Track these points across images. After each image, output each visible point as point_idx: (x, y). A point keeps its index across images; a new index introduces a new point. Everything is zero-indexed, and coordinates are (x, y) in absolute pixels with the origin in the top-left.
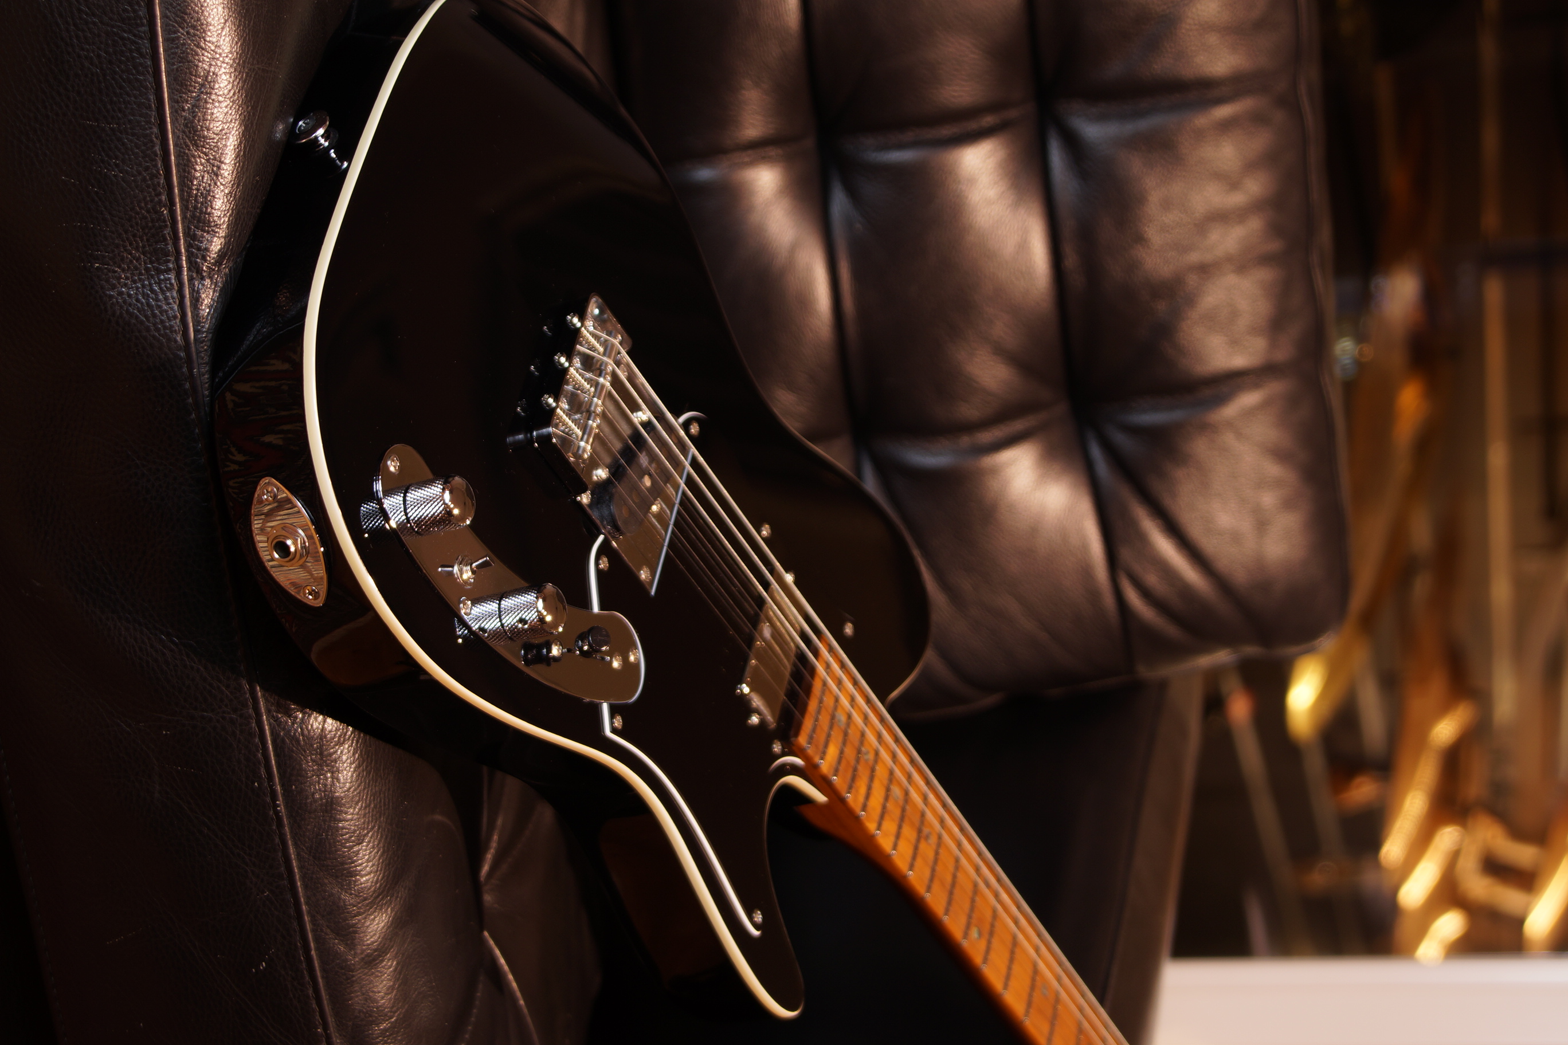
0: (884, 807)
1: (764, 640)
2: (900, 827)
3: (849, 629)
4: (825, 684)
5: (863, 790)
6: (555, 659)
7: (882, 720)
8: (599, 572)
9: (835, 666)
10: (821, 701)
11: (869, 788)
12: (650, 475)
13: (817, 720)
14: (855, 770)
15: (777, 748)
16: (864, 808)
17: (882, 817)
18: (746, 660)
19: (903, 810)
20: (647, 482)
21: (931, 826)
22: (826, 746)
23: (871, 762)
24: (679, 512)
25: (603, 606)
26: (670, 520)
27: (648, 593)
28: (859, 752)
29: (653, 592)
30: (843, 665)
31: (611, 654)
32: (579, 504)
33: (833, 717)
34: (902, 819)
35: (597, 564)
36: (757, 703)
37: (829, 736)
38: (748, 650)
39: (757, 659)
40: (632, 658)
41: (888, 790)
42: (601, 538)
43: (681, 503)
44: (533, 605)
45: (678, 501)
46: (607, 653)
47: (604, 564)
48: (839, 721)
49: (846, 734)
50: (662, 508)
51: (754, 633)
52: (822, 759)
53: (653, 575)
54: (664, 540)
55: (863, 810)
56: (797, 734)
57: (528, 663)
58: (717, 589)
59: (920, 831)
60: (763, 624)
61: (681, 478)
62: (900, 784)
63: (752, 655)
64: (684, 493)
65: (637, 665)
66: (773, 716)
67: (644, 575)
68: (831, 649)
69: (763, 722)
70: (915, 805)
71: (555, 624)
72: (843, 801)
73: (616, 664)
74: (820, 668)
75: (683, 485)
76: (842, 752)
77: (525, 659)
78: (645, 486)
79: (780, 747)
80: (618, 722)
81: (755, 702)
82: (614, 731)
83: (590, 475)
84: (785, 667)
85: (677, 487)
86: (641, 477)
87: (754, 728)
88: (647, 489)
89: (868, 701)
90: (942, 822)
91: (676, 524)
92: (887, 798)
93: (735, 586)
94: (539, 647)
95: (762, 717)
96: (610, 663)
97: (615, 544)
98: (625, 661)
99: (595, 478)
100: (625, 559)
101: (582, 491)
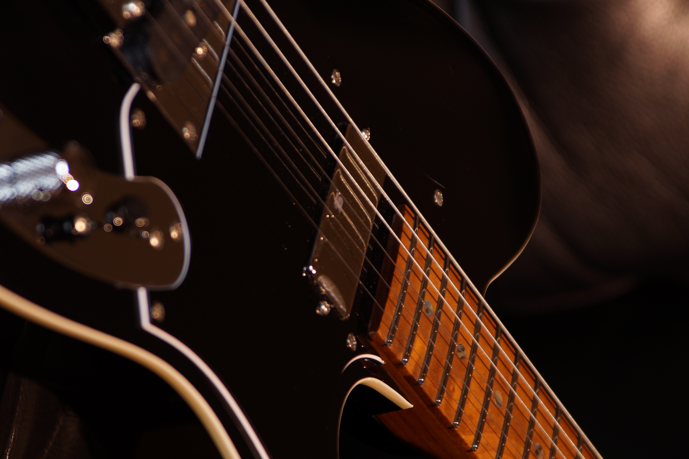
0: (483, 415)
1: (336, 211)
2: (503, 440)
3: (438, 199)
4: (410, 263)
5: (457, 395)
6: (80, 236)
7: (480, 308)
8: (133, 130)
9: (422, 244)
10: (405, 286)
11: (465, 392)
12: (195, 12)
13: (400, 309)
14: (448, 370)
15: (352, 343)
16: (459, 414)
17: (481, 428)
18: (313, 236)
19: (507, 419)
20: (191, 19)
21: (542, 438)
22: (412, 341)
23: (467, 361)
24: (229, 56)
25: (138, 170)
26: (219, 65)
27: (193, 155)
28: (452, 347)
29: (199, 153)
30: (431, 242)
31: (150, 229)
32: (108, 47)
33: (420, 305)
34: (506, 429)
35: (131, 119)
36: (327, 289)
37: (415, 328)
38: (315, 225)
39: (327, 236)
40: (174, 234)
41: (488, 394)
42: (134, 89)
43: (233, 44)
44: (51, 170)
45: (228, 42)
46: (144, 228)
47: (138, 121)
48: (428, 310)
49: (436, 326)
50: (209, 52)
51: (322, 204)
52: (407, 357)
53: (199, 133)
54: (212, 91)
55: (457, 419)
56: (376, 326)
57: (48, 239)
58: (276, 149)
59: (528, 445)
60: (333, 193)
61: (232, 14)
62: (502, 386)
63: (320, 231)
64: (235, 32)
65: (180, 242)
66: (347, 304)
67: (187, 133)
68: (417, 222)
69: (334, 311)
70: (521, 413)
71: (80, 192)
72: (433, 407)
73: (154, 242)
74: (404, 246)
75: (234, 23)
76: (431, 348)
77: (44, 235)
78: (186, 23)
79: (355, 343)
80: (158, 312)
81: (324, 288)
82: (154, 322)
83: (120, 10)
84: (361, 246)
85: (226, 25)
86: (183, 13)
87: (323, 317)
88: (192, 28)
89: (463, 285)
90: (555, 431)
91: (227, 69)
92: (486, 405)
93: (299, 146)
94: (60, 221)
95: (332, 306)
96: (148, 240)
97: (151, 95)
98: (166, 237)
99: (126, 14)
100: (165, 112)
101: (110, 29)
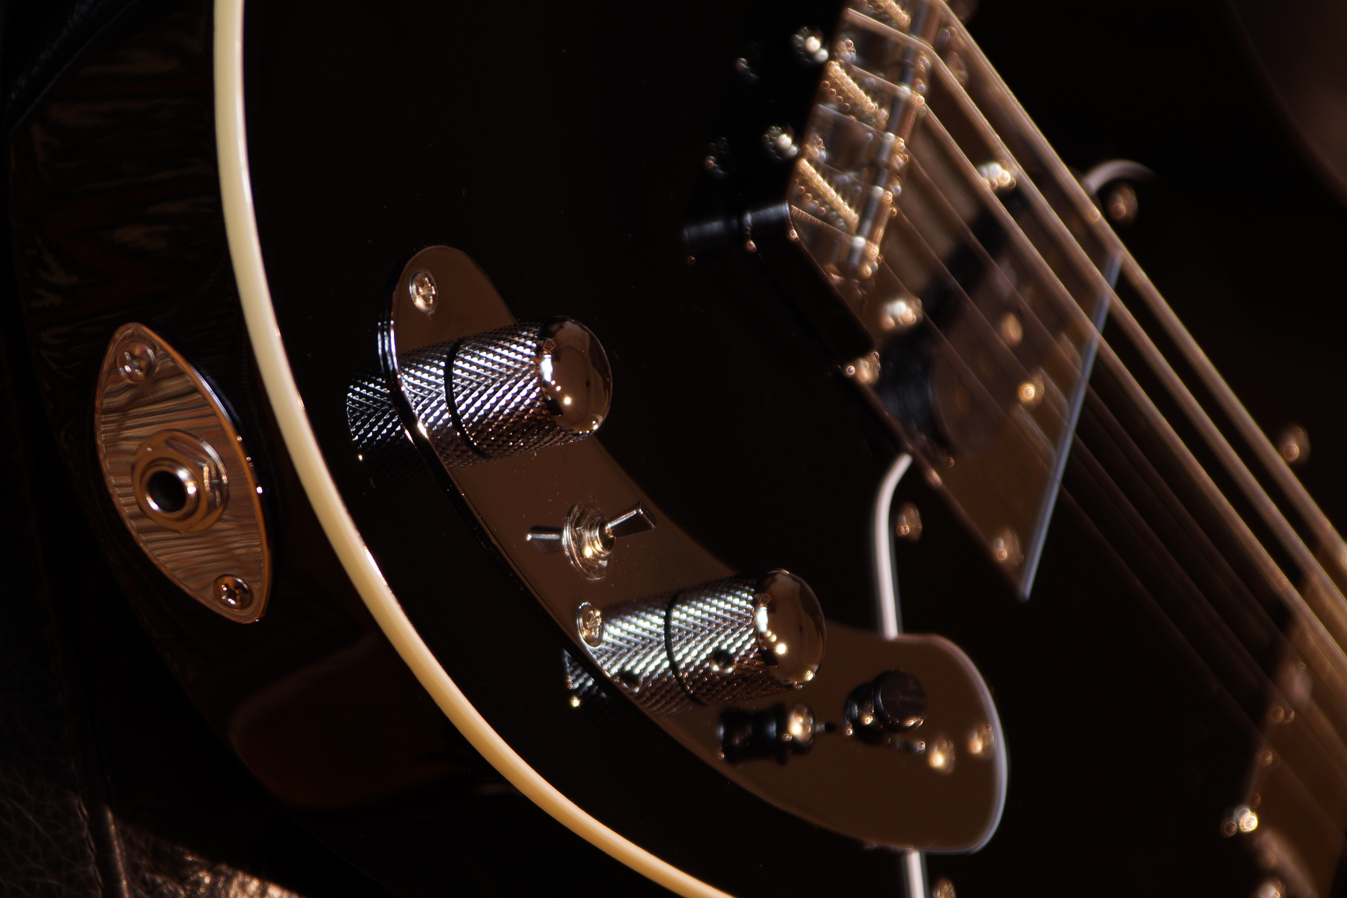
1: (1294, 704)
6: (797, 747)
8: (898, 543)
12: (1022, 318)
18: (1249, 752)
20: (1012, 330)
24: (1087, 401)
25: (906, 622)
26: (1067, 422)
27: (1014, 592)
29: (1027, 588)
31: (929, 734)
32: (853, 383)
35: (893, 523)
36: (1277, 854)
38: (1254, 729)
39: (1277, 750)
40: (978, 746)
42: (903, 464)
43: (1093, 379)
44: (748, 620)
45: (1084, 374)
46: (919, 733)
47: (910, 524)
50: (1047, 392)
51: (1268, 687)
53: (1027, 551)
54: (1052, 469)
57: (734, 757)
60: (1290, 666)
61: (1094, 322)
63: (1263, 741)
64: (1101, 359)
65: (986, 763)
67: (1004, 550)
71: (796, 664)
73: (939, 760)
75: (1096, 339)
77: (727, 745)
78: (1006, 338)
81: (1271, 853)
83: (878, 315)
85: (1080, 340)
86: (998, 319)
91: (1081, 429)
94: (760, 719)
95: (1289, 889)
96: (925, 757)
97: (935, 477)
98: (961, 752)
99: (890, 322)
100: (961, 509)
101: (860, 351)
